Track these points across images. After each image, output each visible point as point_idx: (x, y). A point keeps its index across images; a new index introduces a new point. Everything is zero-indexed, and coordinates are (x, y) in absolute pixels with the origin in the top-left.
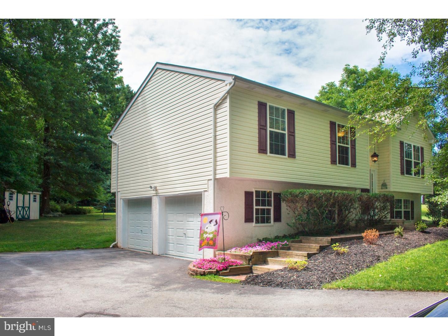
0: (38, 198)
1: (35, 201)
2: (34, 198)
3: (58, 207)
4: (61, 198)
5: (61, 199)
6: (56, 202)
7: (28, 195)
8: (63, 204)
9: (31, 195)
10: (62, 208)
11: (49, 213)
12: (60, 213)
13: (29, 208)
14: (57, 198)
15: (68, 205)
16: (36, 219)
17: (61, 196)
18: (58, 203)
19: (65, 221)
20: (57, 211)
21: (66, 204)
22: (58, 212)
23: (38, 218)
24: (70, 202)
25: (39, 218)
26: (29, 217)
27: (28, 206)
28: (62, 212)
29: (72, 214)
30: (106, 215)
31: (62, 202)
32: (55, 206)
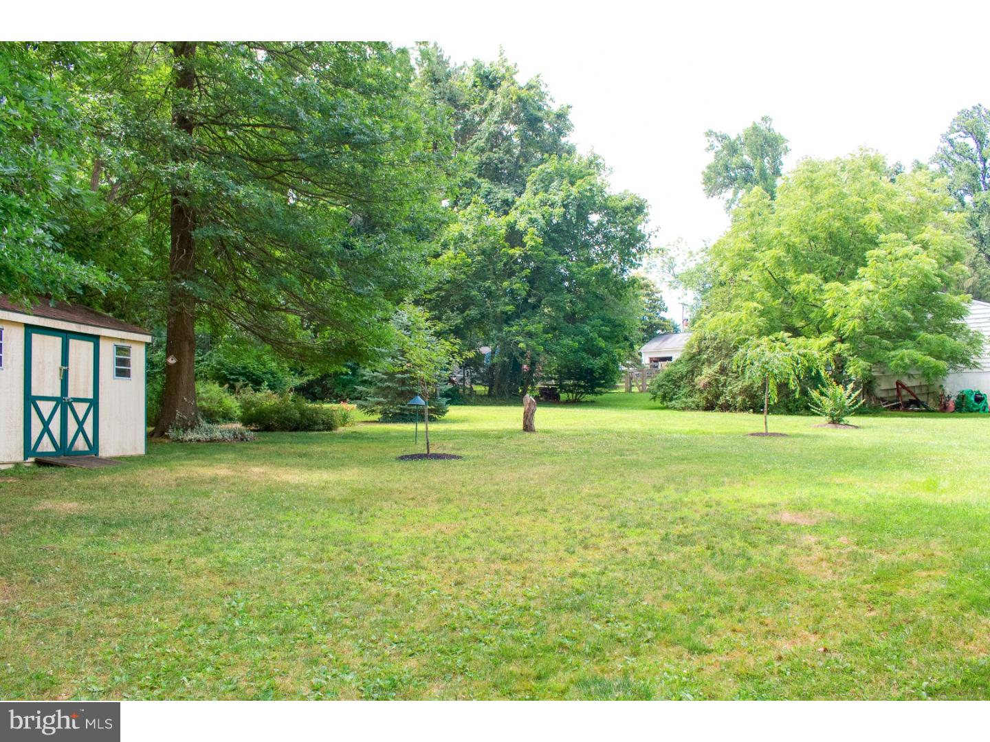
0: (138, 359)
1: (123, 371)
2: (120, 362)
3: (232, 403)
4: (240, 374)
5: (241, 378)
6: (226, 386)
7: (91, 345)
8: (248, 394)
9: (102, 343)
10: (246, 406)
11: (191, 425)
12: (238, 426)
13: (94, 403)
14: (231, 374)
15: (266, 398)
16: (130, 452)
17: (244, 368)
18: (232, 389)
19: (257, 470)
20: (227, 417)
21: (259, 395)
22: (231, 420)
23: (140, 449)
24: (272, 387)
25: (147, 453)
26: (94, 447)
27: (90, 396)
28: (246, 421)
29: (283, 429)
30: (436, 434)
31: (246, 385)
32: (220, 402)
